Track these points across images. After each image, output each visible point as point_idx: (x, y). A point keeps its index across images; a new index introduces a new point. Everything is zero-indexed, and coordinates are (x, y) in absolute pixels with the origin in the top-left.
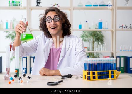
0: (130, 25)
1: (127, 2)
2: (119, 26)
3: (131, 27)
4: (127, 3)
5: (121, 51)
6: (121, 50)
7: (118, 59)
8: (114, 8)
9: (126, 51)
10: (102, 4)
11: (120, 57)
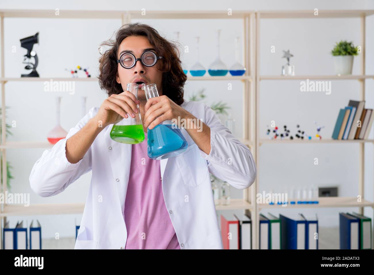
0: (298, 126)
1: (288, 59)
2: (266, 131)
3: (299, 131)
4: (289, 64)
7: (265, 226)
8: (250, 80)
10: (216, 68)
11: (269, 222)
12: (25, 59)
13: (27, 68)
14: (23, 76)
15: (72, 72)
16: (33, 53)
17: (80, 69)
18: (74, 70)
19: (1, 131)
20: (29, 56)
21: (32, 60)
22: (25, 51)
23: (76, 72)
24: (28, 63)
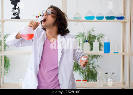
12: (13, 10)
13: (14, 14)
14: (12, 18)
15: (37, 17)
16: (17, 7)
17: (41, 15)
18: (37, 16)
19: (1, 44)
20: (15, 8)
21: (17, 11)
22: (13, 6)
23: (39, 17)
24: (15, 12)
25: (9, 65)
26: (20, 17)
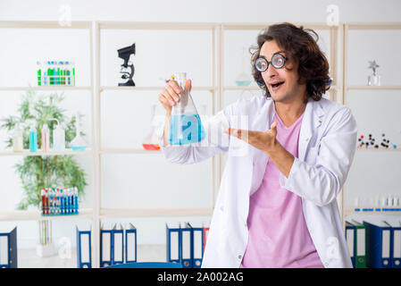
0: (383, 135)
1: (374, 70)
3: (385, 140)
4: (374, 75)
5: (358, 210)
6: (357, 207)
7: (351, 232)
9: (372, 210)
11: (355, 228)
12: (122, 69)
13: (124, 77)
14: (120, 85)
16: (129, 64)
20: (125, 66)
21: (129, 70)
22: (122, 61)
24: (125, 72)
25: (85, 184)
26: (135, 82)
